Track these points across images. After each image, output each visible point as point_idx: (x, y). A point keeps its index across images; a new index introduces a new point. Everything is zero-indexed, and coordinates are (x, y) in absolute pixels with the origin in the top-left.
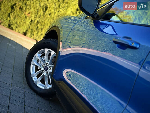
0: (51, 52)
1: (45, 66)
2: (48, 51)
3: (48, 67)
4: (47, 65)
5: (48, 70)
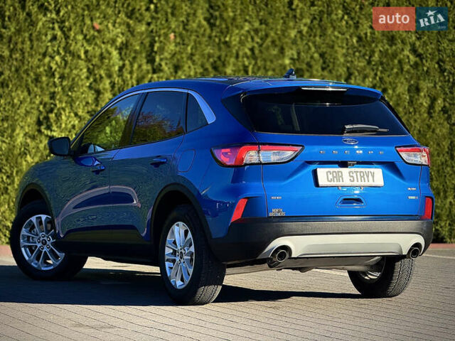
0: (40, 218)
2: (37, 218)
3: (45, 238)
5: (48, 243)
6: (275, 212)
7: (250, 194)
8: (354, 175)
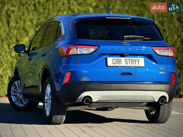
0: (18, 82)
1: (19, 92)
4: (20, 91)
6: (84, 79)
7: (72, 70)
8: (128, 61)
